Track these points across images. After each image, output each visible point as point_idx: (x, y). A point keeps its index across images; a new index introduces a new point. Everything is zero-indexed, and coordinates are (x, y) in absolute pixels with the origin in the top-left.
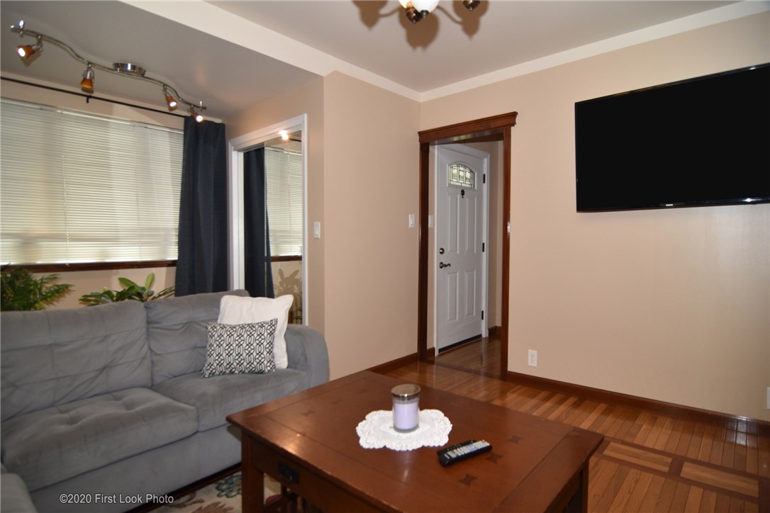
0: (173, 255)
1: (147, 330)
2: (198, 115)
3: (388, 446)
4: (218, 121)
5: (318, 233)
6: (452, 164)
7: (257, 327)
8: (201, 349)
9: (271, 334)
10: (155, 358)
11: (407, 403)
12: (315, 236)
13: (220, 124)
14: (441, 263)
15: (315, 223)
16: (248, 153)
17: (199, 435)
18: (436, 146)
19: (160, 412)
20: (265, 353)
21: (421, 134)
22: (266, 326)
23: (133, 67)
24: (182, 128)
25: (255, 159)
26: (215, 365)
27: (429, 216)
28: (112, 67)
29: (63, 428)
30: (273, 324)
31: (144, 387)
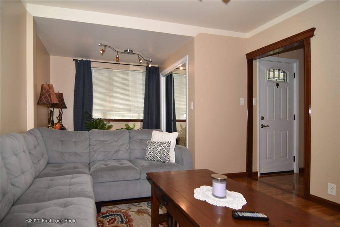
0: (142, 118)
1: (129, 140)
2: (149, 64)
3: (207, 201)
4: (157, 66)
5: (192, 107)
6: (269, 69)
7: (163, 143)
8: (145, 150)
9: (168, 147)
10: (131, 150)
11: (220, 183)
12: (191, 109)
13: (158, 67)
14: (262, 125)
15: (191, 103)
16: (167, 76)
17: (141, 180)
18: (258, 60)
19: (129, 168)
20: (166, 154)
21: (247, 55)
22: (167, 143)
23: (130, 50)
24: (145, 70)
25: (170, 79)
26: (149, 156)
27: (253, 99)
28: (124, 52)
29: (104, 166)
30: (169, 143)
31: (127, 160)
